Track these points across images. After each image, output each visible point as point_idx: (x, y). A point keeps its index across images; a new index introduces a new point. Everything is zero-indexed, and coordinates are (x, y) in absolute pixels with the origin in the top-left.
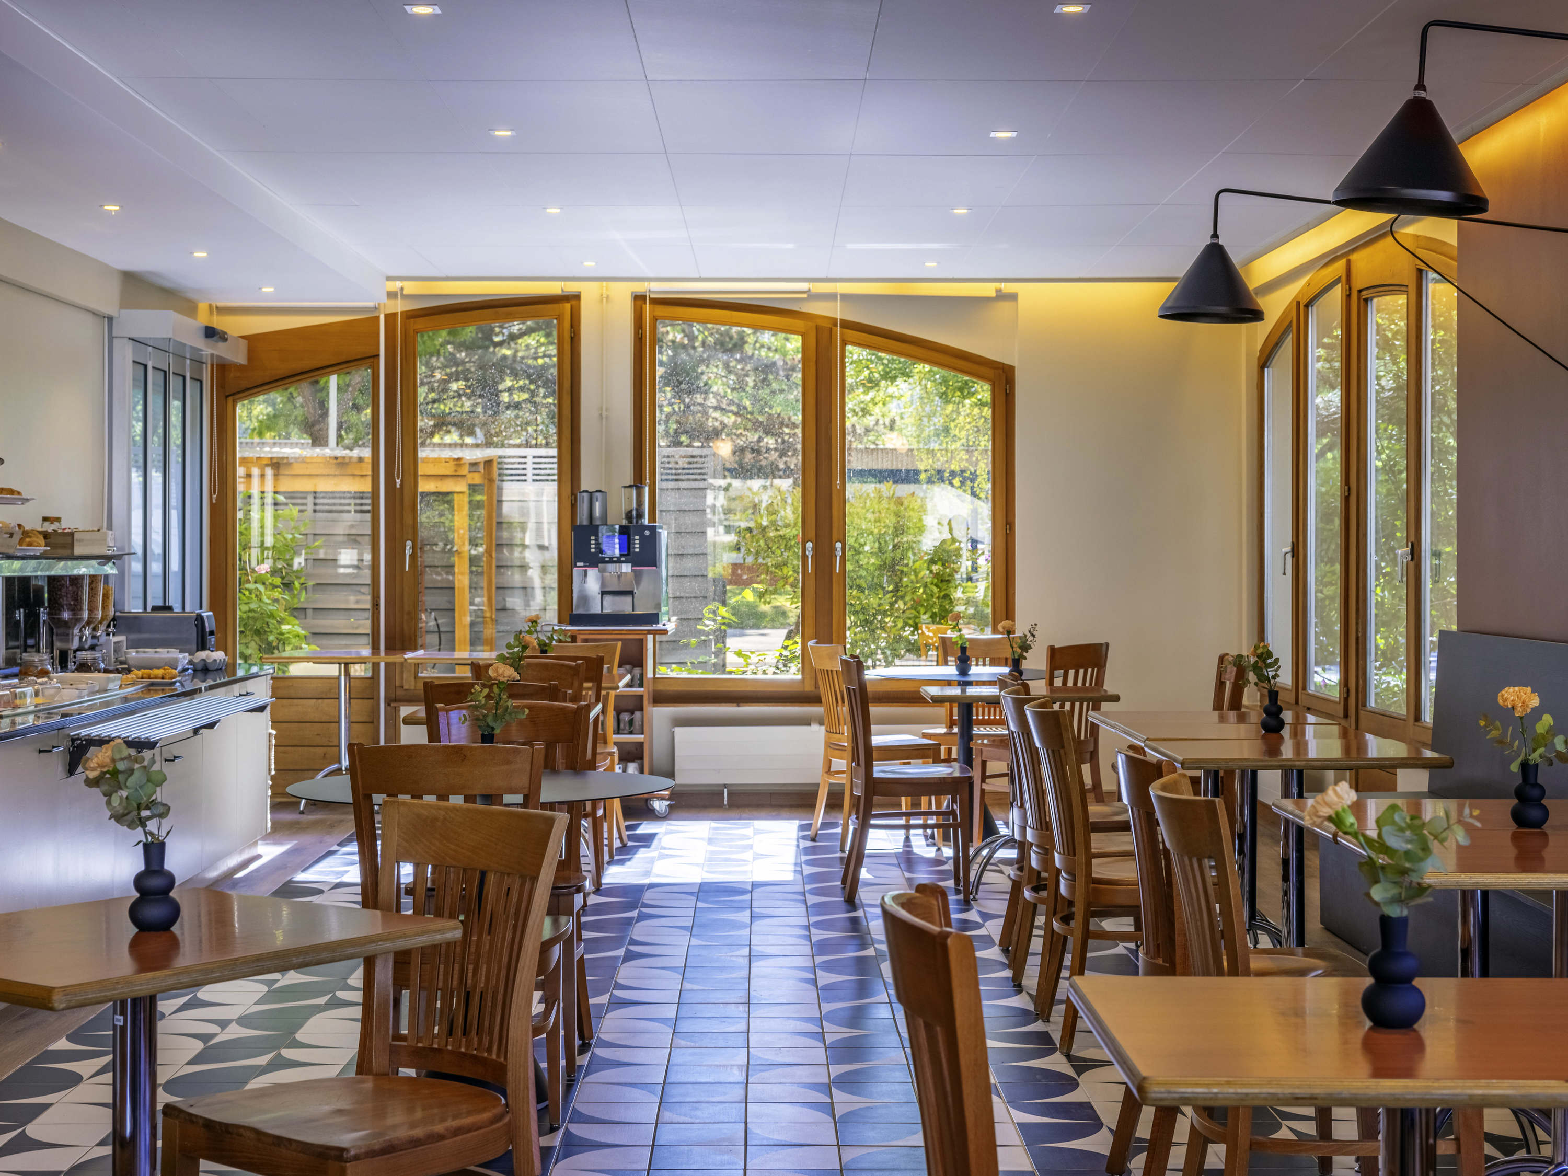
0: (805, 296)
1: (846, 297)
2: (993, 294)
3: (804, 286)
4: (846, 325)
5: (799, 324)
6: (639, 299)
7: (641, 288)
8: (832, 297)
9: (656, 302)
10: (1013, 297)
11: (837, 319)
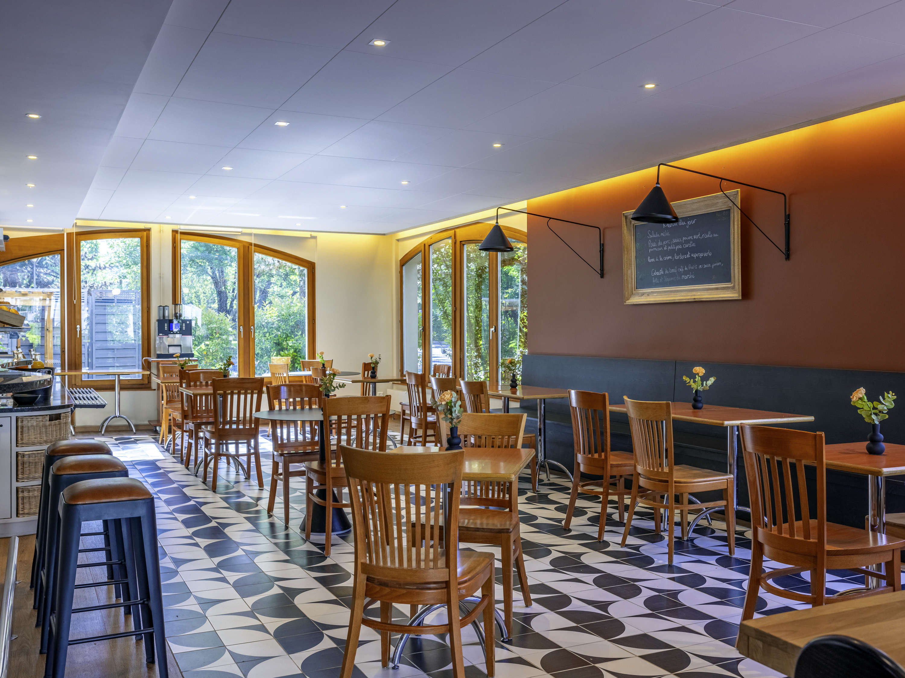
0: (240, 233)
1: (256, 235)
2: (310, 236)
3: (240, 230)
4: (256, 245)
5: (237, 244)
6: (175, 232)
7: (176, 227)
8: (250, 234)
9: (182, 233)
10: (315, 238)
11: (252, 243)
